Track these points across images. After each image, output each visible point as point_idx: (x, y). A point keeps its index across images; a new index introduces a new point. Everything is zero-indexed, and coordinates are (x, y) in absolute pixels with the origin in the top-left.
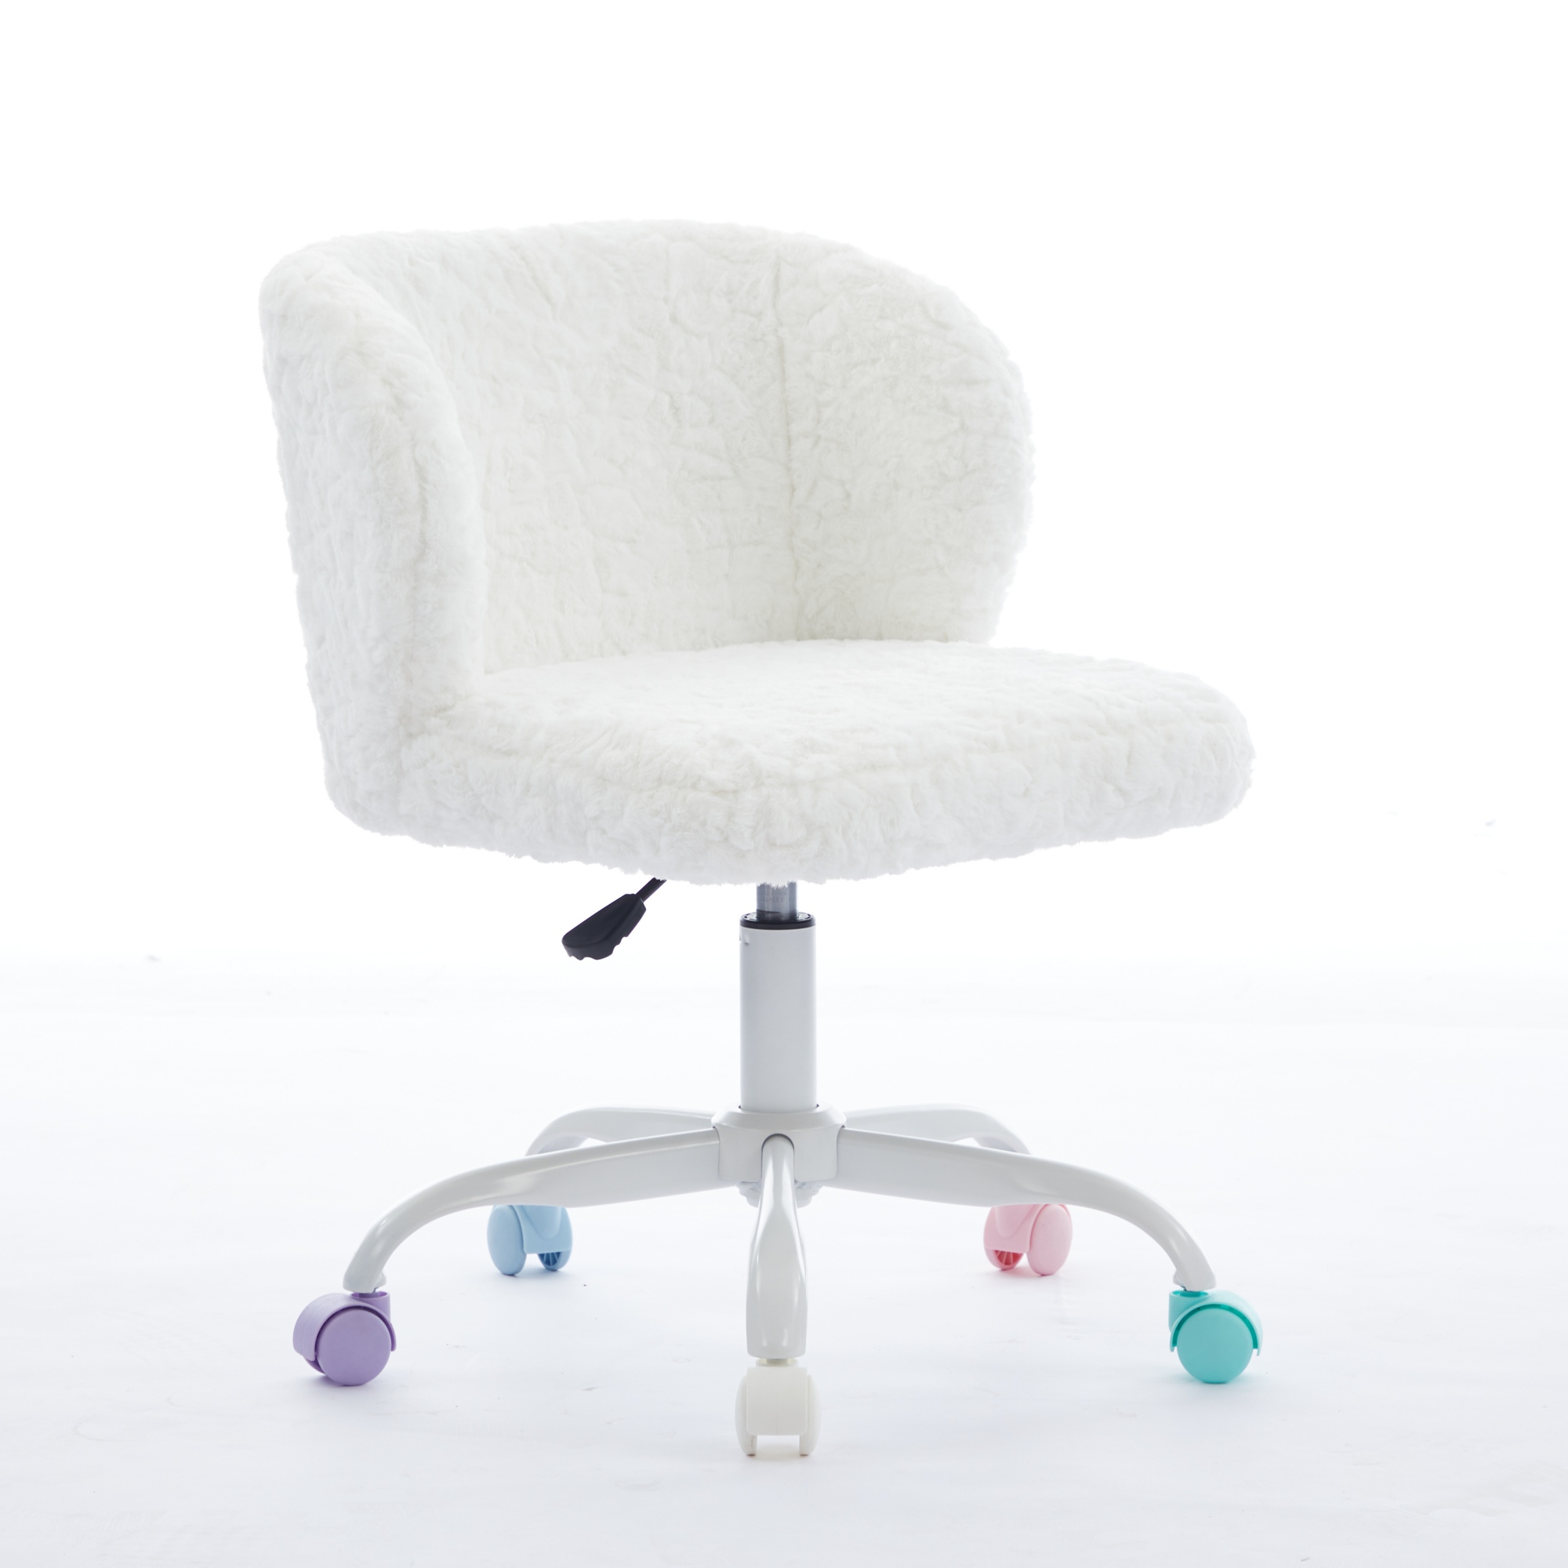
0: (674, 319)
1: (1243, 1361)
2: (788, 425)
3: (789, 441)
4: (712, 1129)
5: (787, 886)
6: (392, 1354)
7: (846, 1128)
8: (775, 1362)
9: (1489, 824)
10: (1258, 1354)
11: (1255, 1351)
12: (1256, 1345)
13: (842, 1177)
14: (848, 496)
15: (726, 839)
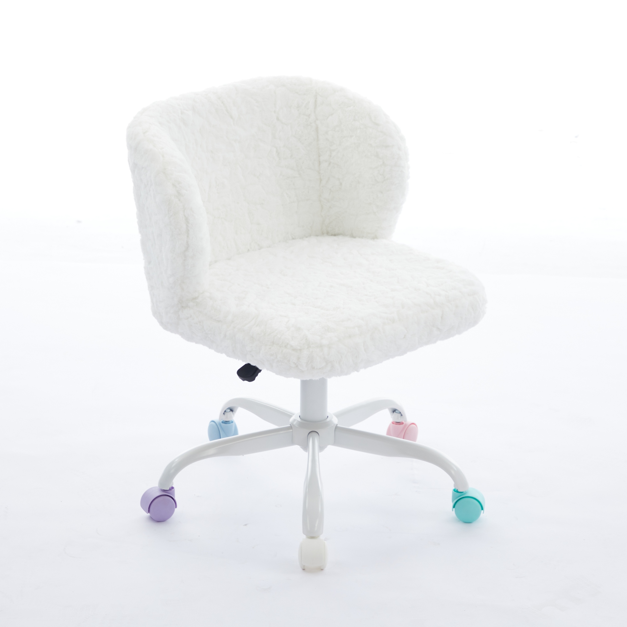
0: (278, 119)
1: (478, 515)
2: (319, 157)
3: (320, 163)
4: (290, 425)
5: (318, 379)
6: (176, 509)
7: (338, 426)
8: (312, 538)
9: (576, 137)
10: (483, 513)
11: (482, 511)
12: (482, 509)
13: (336, 443)
14: (341, 184)
15: (297, 366)
